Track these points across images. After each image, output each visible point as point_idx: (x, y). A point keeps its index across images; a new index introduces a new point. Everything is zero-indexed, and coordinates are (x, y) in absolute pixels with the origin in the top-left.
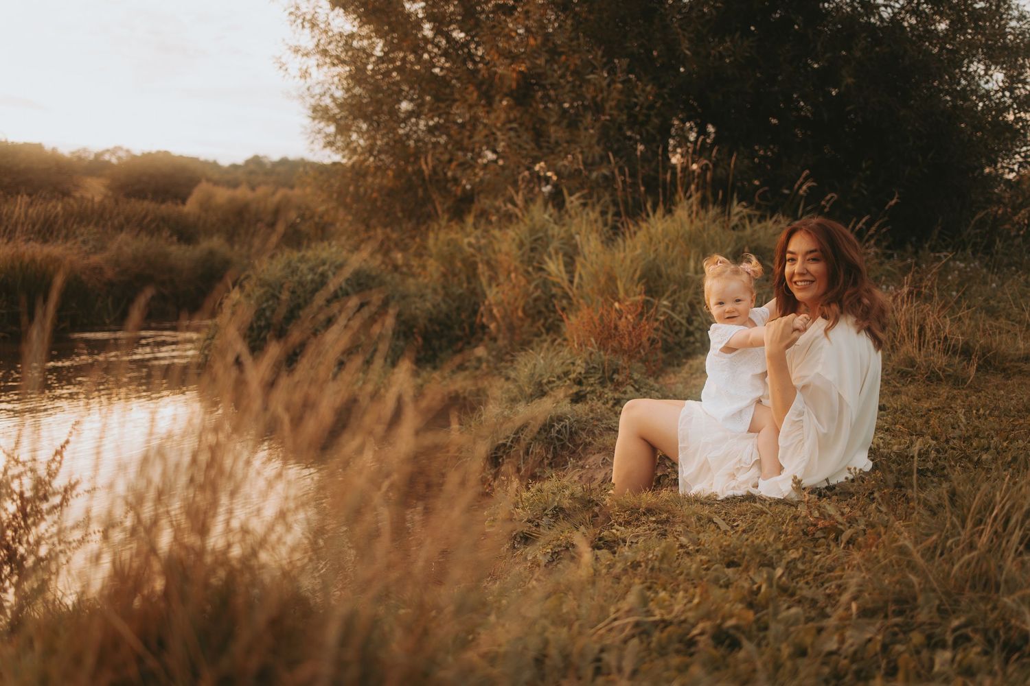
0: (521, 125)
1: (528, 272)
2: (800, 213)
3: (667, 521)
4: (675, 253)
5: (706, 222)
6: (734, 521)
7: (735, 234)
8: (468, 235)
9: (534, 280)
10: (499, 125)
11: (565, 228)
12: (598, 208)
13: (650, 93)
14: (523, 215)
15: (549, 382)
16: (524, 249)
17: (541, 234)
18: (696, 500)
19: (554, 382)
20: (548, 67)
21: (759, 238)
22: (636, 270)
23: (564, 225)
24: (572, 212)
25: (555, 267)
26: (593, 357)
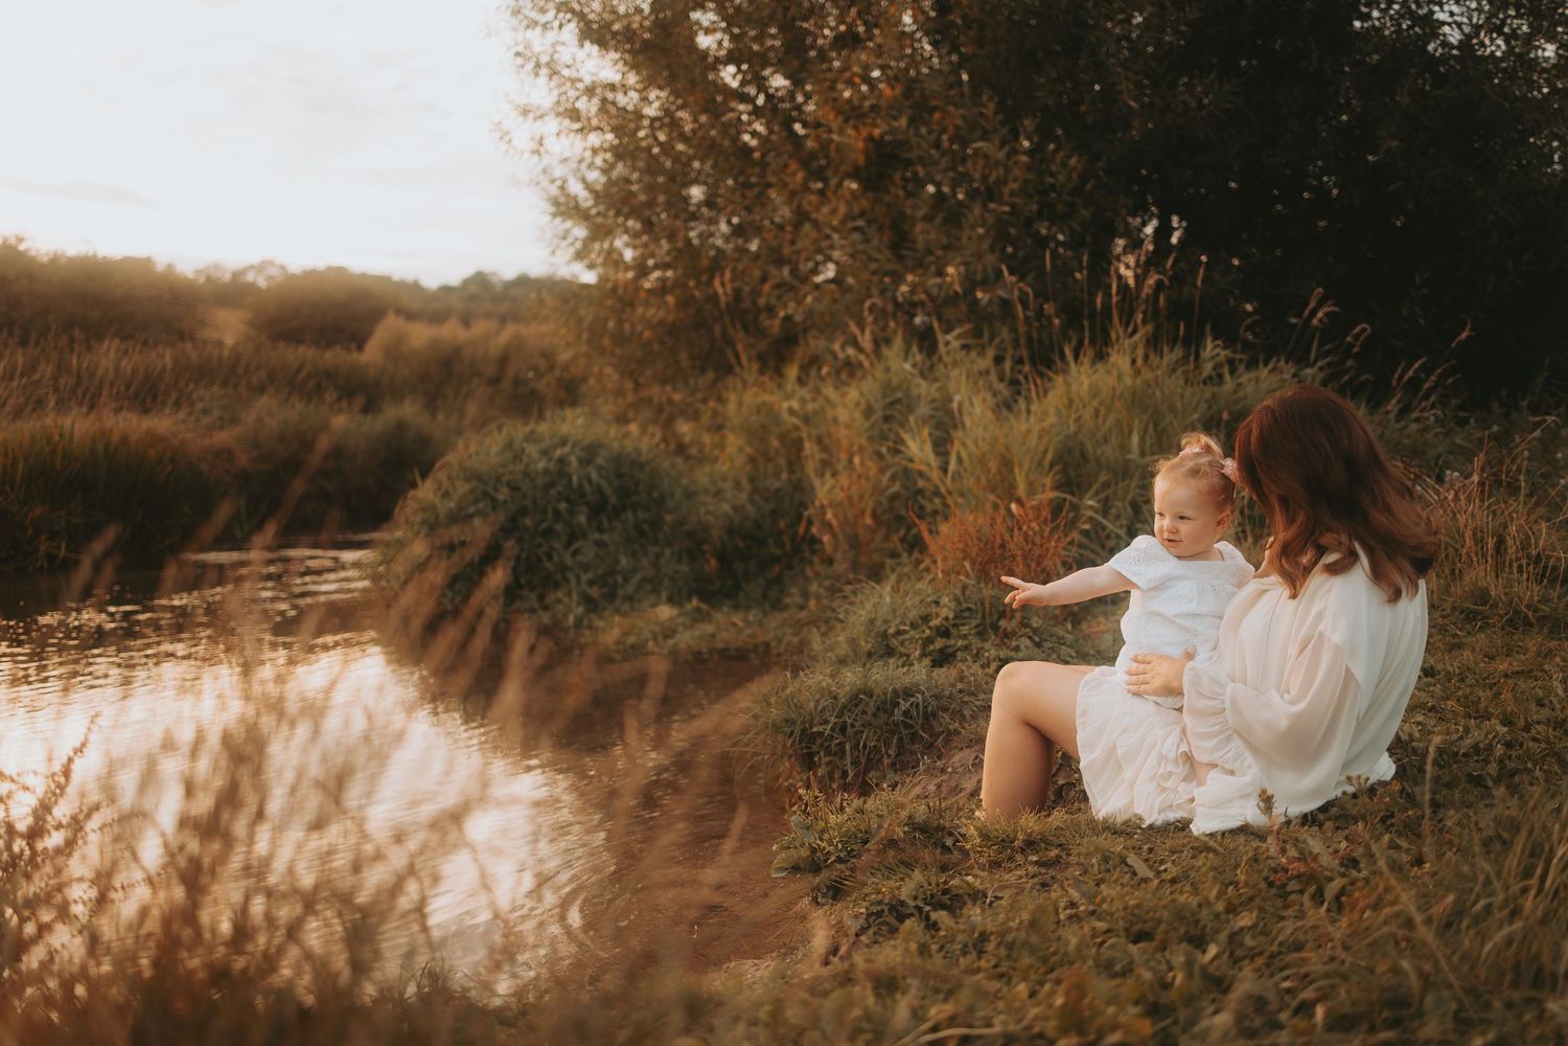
0: (869, 222)
1: (880, 456)
2: (1313, 355)
3: (1055, 862)
4: (1108, 424)
5: (1159, 373)
6: (1162, 862)
7: (1208, 391)
8: (789, 397)
9: (889, 467)
10: (835, 223)
11: (937, 385)
12: (991, 352)
13: (1075, 169)
14: (872, 364)
15: (899, 633)
16: (874, 418)
17: (899, 395)
18: (1109, 828)
19: (905, 632)
20: (911, 131)
21: (1246, 396)
22: (1046, 452)
23: (936, 380)
24: (947, 359)
25: (918, 447)
26: (968, 593)
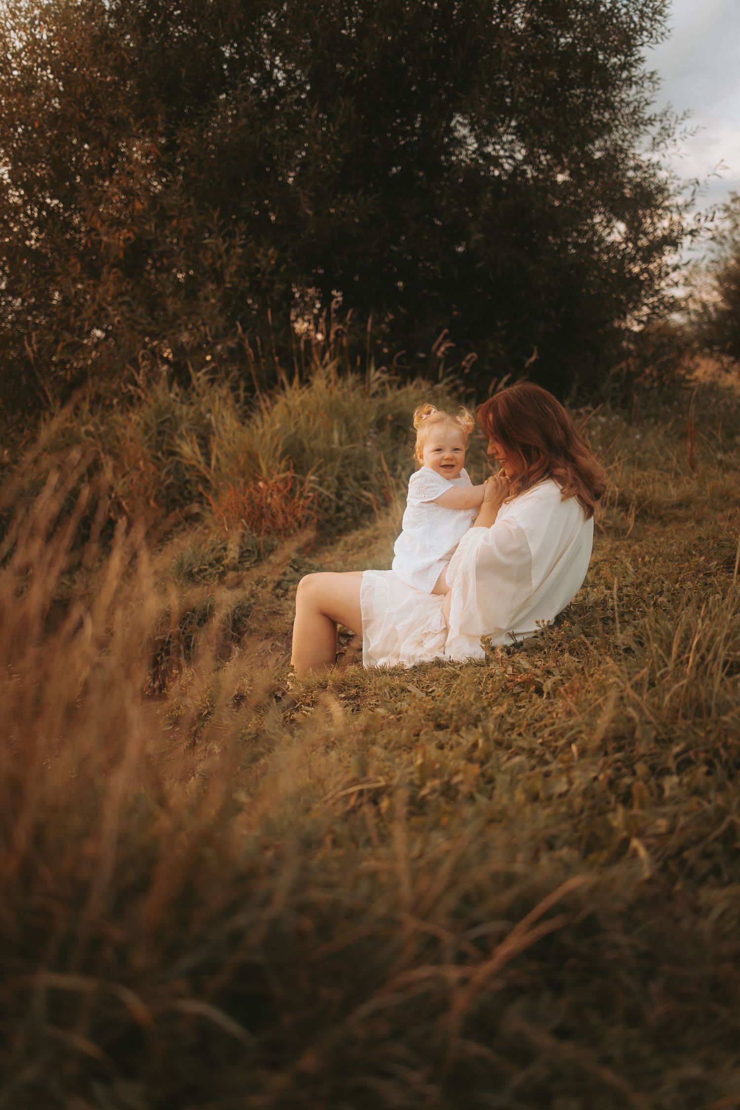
0: (134, 298)
1: (158, 458)
2: (440, 375)
3: (356, 697)
4: (317, 424)
5: (345, 390)
6: (428, 687)
7: (377, 401)
8: (84, 424)
9: (165, 466)
10: (109, 299)
11: (193, 409)
12: (227, 384)
13: (272, 258)
14: (146, 396)
15: (200, 571)
16: (150, 433)
17: (168, 416)
18: (383, 672)
19: (206, 570)
20: (159, 233)
21: (401, 404)
22: (277, 446)
23: (192, 404)
24: (200, 390)
25: (188, 449)
26: (246, 539)
